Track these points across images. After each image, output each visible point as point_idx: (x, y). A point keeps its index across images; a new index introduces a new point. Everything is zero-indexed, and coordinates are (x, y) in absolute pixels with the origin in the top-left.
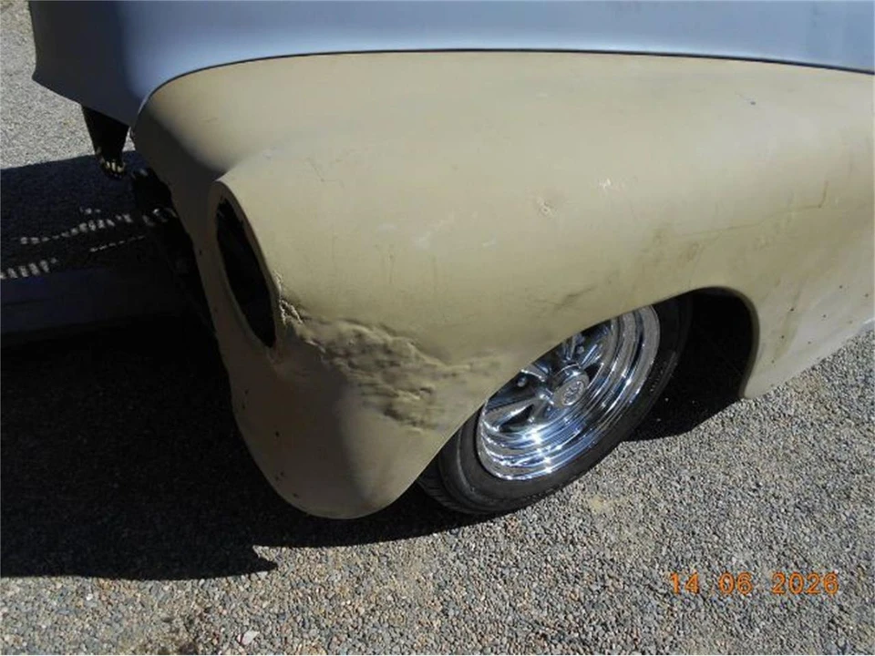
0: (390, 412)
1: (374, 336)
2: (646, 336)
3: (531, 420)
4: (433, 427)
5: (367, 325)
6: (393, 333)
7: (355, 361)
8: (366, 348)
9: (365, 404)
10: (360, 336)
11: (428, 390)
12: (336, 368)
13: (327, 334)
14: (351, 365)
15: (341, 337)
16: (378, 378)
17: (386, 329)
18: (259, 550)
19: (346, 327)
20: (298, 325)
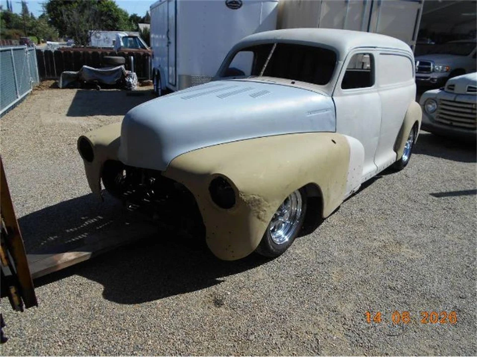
0: (259, 218)
1: (257, 197)
2: (298, 197)
3: (276, 230)
4: (265, 222)
5: (255, 195)
6: (259, 196)
7: (253, 204)
8: (255, 200)
9: (254, 216)
10: (254, 198)
11: (265, 211)
12: (249, 206)
13: (248, 198)
14: (252, 205)
15: (251, 198)
16: (256, 208)
17: (258, 195)
18: (217, 279)
19: (252, 196)
20: (243, 197)
